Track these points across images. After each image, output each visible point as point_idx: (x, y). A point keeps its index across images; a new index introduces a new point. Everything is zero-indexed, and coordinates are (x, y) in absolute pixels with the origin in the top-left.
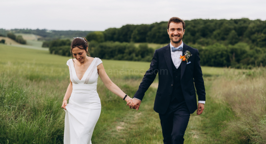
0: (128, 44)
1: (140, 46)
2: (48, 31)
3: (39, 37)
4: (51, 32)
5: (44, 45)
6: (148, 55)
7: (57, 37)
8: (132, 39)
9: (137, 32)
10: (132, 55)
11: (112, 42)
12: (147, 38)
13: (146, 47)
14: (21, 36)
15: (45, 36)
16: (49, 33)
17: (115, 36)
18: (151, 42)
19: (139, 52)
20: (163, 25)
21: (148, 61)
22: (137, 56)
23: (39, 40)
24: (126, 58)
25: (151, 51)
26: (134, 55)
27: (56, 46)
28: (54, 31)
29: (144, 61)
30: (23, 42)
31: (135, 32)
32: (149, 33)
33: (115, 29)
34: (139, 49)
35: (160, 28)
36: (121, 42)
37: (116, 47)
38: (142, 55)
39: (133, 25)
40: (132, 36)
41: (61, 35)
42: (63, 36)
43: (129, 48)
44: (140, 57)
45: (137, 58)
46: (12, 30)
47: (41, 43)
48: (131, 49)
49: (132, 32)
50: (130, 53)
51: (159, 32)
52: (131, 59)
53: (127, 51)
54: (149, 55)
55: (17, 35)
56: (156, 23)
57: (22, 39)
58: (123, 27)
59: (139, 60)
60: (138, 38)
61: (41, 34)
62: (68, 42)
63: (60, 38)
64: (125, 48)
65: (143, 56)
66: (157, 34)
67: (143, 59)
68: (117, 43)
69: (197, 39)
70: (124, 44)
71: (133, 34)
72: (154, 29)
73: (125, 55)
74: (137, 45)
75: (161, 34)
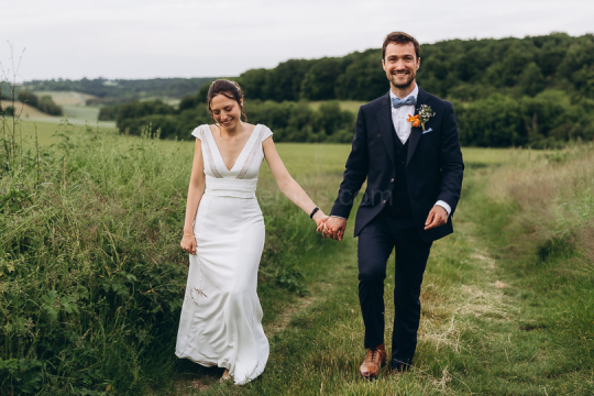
0: (296, 105)
1: (322, 109)
2: (108, 83)
3: (88, 97)
4: (115, 84)
5: (103, 116)
6: (340, 127)
7: (129, 96)
8: (302, 94)
9: (313, 77)
10: (304, 129)
11: (258, 101)
12: (337, 89)
13: (335, 110)
14: (49, 98)
15: (102, 95)
16: (111, 88)
17: (265, 88)
18: (345, 97)
19: (320, 121)
20: (372, 56)
21: (342, 141)
22: (316, 130)
23: (89, 103)
24: (291, 136)
25: (347, 117)
26: (309, 128)
27: (133, 116)
28: (123, 82)
29: (332, 141)
30: (55, 111)
31: (310, 76)
32: (340, 78)
33: (263, 71)
34: (321, 115)
35: (365, 66)
36: (280, 101)
37: (268, 112)
38: (327, 128)
39: (304, 61)
40: (303, 87)
41: (138, 90)
42: (143, 93)
43: (296, 113)
44: (323, 132)
45: (315, 136)
46: (26, 84)
47: (96, 111)
48: (301, 116)
49: (302, 76)
50: (300, 125)
51: (364, 74)
52: (303, 139)
53: (293, 120)
54: (343, 128)
55: (40, 95)
56: (356, 53)
57: (53, 104)
58: (281, 65)
59: (320, 141)
60: (316, 89)
61: (93, 89)
62: (158, 107)
63: (137, 97)
64: (288, 114)
65: (329, 132)
66: (360, 79)
67: (329, 137)
68: (269, 104)
69: (449, 87)
70: (286, 104)
71: (305, 81)
72: (351, 67)
73: (288, 129)
74: (315, 107)
75: (369, 78)
